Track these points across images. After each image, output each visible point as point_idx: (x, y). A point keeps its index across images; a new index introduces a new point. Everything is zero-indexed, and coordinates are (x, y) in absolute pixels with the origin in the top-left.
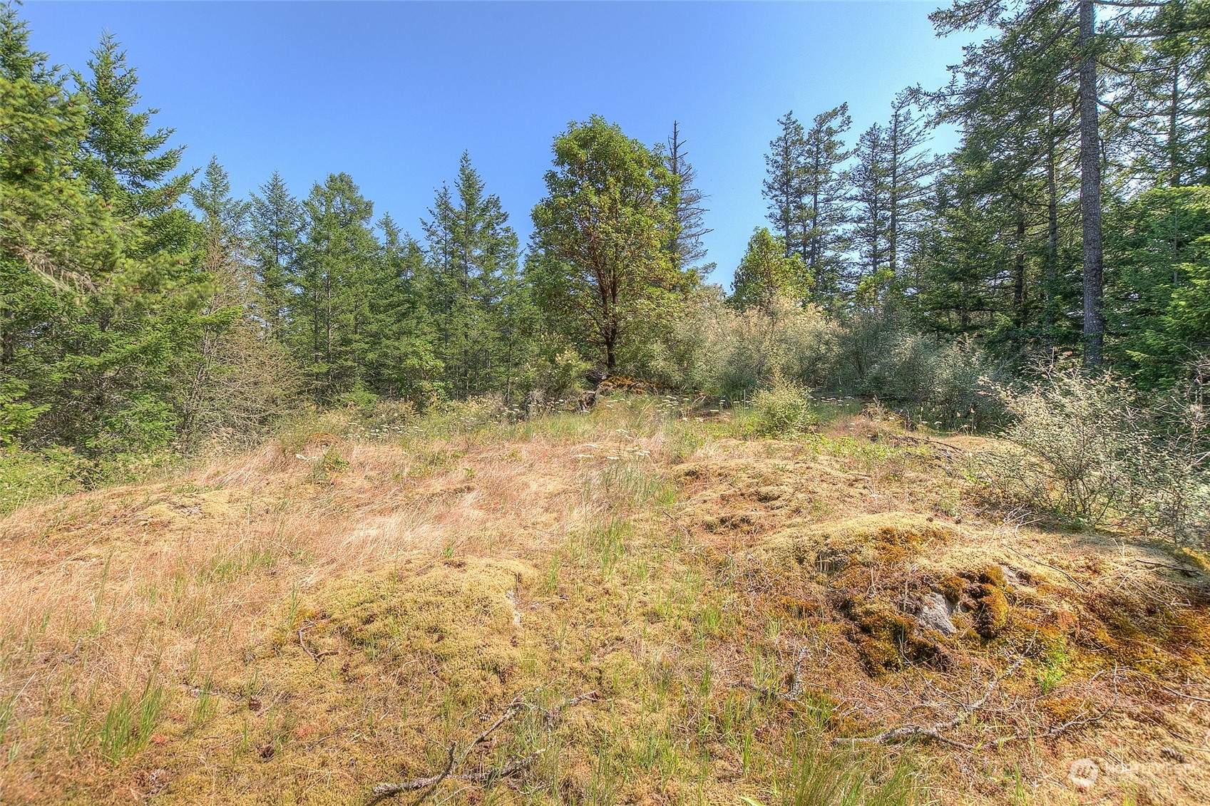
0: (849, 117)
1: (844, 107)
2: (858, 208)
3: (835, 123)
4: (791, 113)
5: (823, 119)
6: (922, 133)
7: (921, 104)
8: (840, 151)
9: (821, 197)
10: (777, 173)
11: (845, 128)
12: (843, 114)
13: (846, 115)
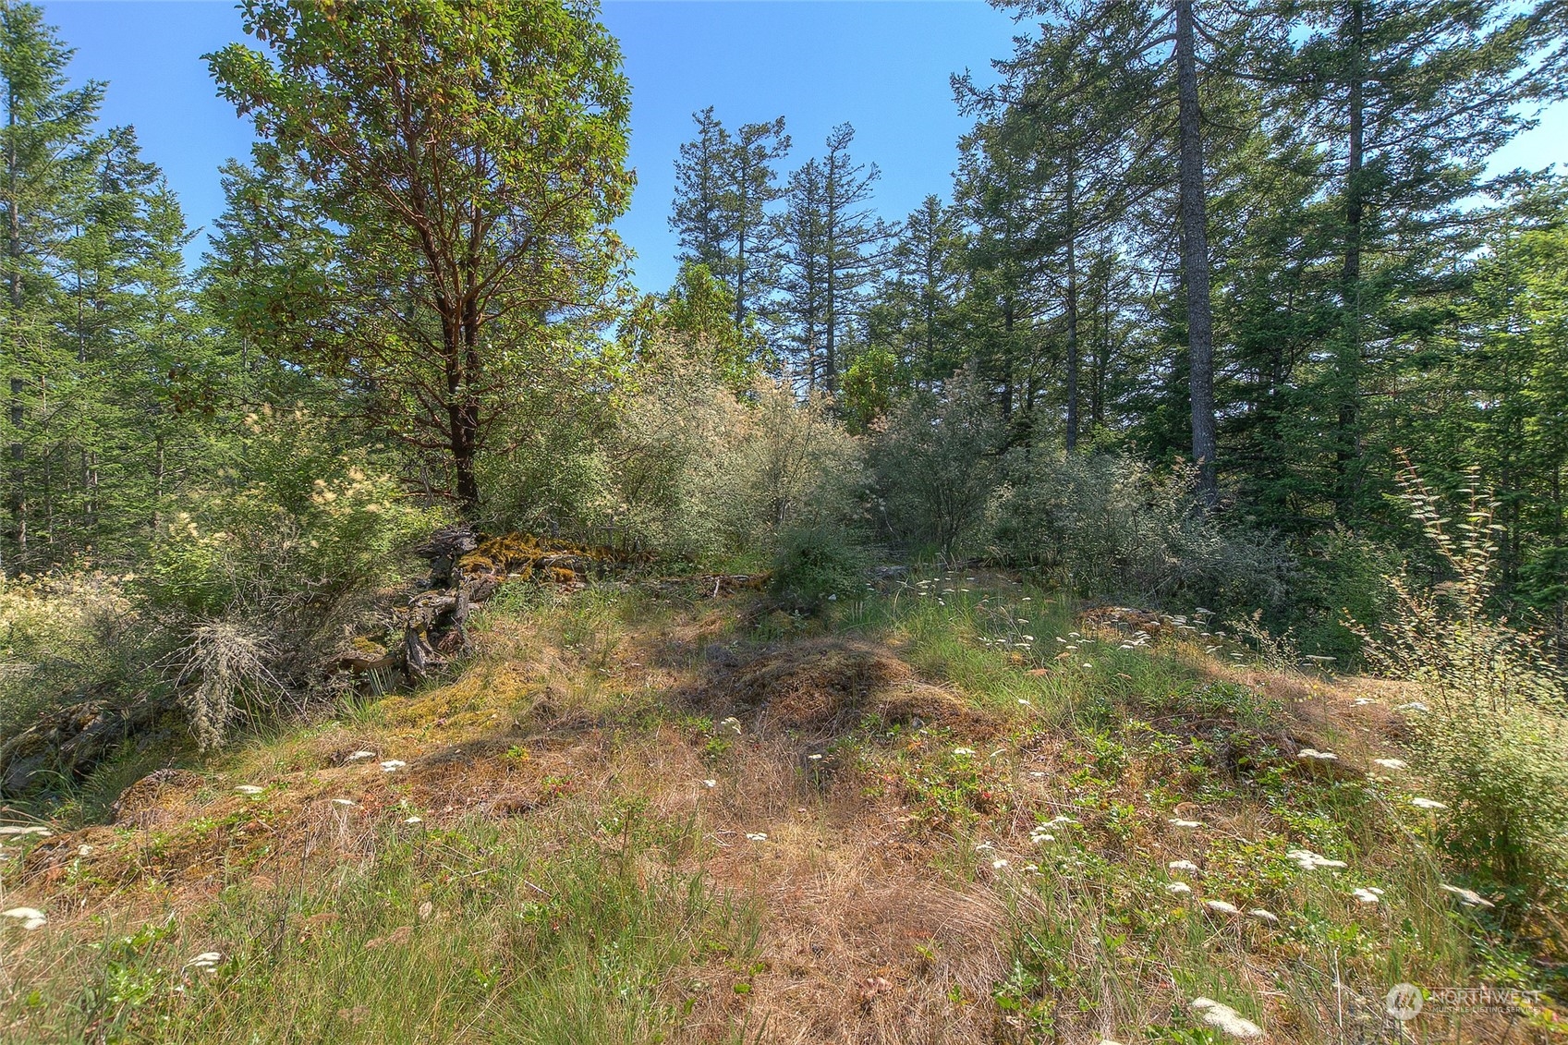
0: (788, 138)
1: (780, 123)
2: (790, 271)
3: (769, 142)
4: (711, 109)
5: (753, 132)
6: (864, 187)
7: (964, 104)
8: (772, 184)
9: (748, 245)
10: (690, 195)
11: (781, 153)
12: (777, 133)
13: (783, 135)
